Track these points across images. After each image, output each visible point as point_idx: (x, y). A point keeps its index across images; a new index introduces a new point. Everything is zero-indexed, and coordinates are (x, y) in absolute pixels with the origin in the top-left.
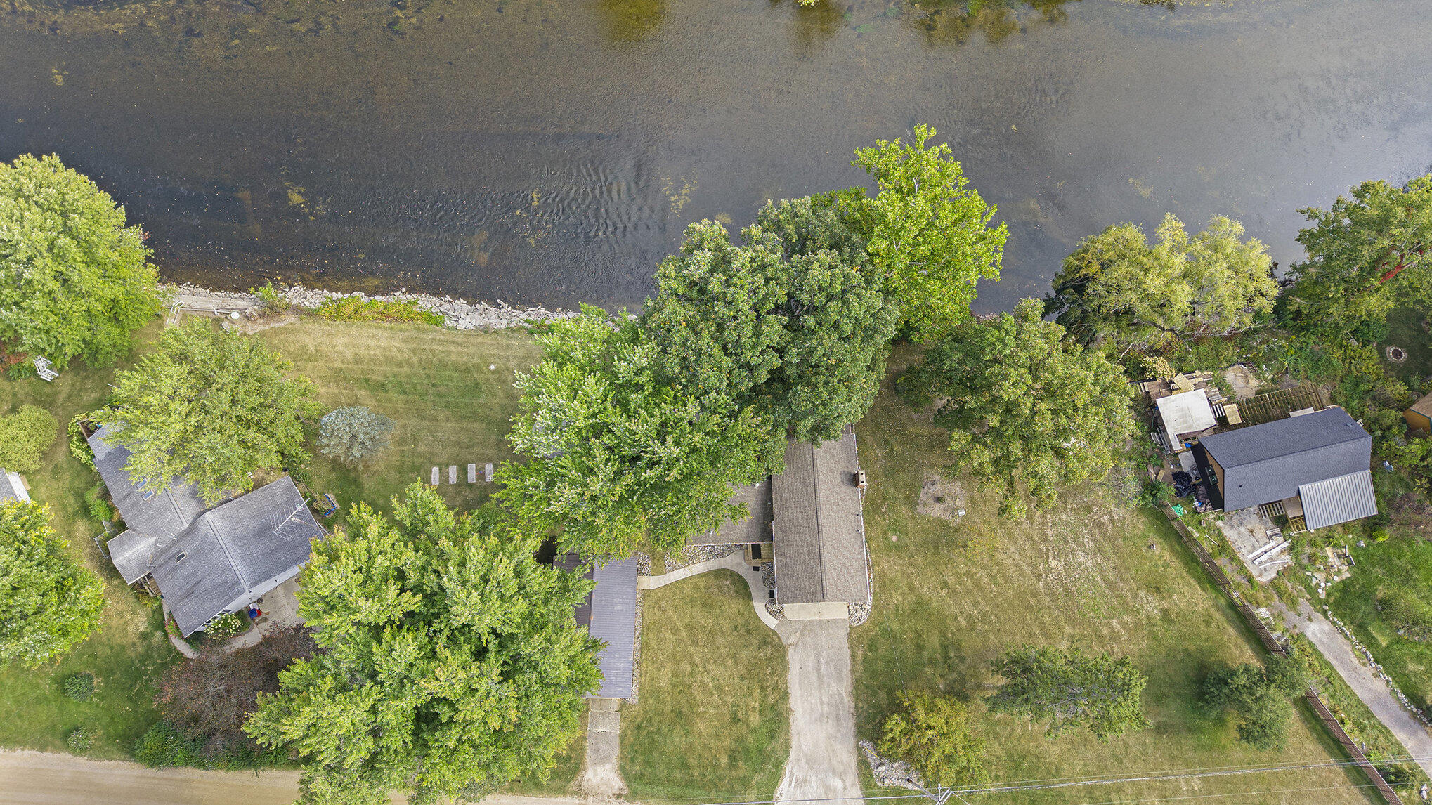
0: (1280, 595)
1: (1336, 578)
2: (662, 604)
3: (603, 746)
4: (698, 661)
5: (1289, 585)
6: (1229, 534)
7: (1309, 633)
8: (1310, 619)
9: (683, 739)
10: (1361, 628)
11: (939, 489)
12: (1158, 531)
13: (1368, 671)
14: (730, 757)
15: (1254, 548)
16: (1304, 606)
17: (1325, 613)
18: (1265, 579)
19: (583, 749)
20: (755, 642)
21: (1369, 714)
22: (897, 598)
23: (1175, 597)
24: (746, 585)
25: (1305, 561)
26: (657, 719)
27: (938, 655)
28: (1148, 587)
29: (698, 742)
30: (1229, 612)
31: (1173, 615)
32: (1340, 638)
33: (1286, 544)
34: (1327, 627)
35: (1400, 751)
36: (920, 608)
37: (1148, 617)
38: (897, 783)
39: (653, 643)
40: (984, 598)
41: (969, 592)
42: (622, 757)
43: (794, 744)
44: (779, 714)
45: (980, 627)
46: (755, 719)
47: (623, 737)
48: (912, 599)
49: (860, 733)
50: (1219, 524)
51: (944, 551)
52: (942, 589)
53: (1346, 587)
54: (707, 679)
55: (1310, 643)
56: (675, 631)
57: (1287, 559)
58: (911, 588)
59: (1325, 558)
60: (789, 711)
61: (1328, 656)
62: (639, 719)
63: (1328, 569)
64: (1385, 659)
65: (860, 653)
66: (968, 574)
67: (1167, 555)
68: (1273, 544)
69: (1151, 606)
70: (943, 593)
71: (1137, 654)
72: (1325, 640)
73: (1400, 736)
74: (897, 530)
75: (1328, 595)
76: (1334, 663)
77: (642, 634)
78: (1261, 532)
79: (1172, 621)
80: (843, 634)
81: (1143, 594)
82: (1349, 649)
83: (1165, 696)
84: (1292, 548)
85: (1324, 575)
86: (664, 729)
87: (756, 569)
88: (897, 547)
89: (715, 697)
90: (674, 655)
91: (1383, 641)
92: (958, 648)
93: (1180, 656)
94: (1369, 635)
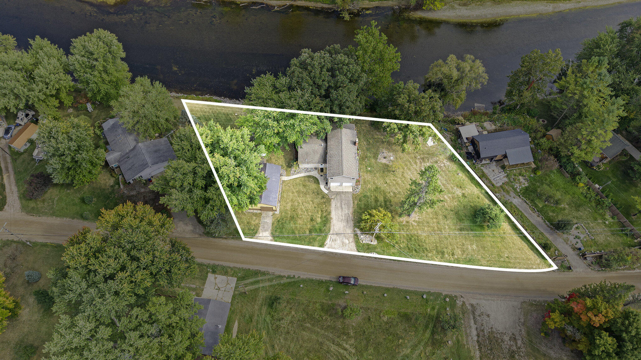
0: (503, 190)
1: (523, 186)
2: (289, 185)
3: (266, 226)
4: (300, 202)
5: (507, 187)
6: (485, 170)
7: (514, 202)
8: (514, 198)
9: (294, 225)
10: (532, 201)
11: (385, 155)
12: (461, 169)
13: (535, 215)
14: (310, 231)
15: (494, 176)
16: (512, 194)
17: (519, 196)
18: (499, 185)
19: (259, 227)
20: (320, 197)
21: (536, 229)
22: (369, 186)
23: (467, 189)
24: (318, 180)
25: (512, 180)
26: (285, 219)
27: (383, 204)
28: (457, 186)
29: (298, 226)
30: (486, 195)
31: (466, 195)
32: (525, 204)
33: (506, 175)
34: (520, 200)
35: (548, 239)
36: (377, 189)
37: (457, 195)
38: (367, 242)
39: (285, 196)
40: (399, 187)
41: (394, 185)
42: (272, 230)
43: (332, 228)
44: (327, 219)
45: (398, 196)
46: (319, 220)
47: (273, 224)
48: (374, 187)
49: (355, 226)
50: (482, 168)
51: (386, 173)
53: (527, 189)
54: (303, 207)
55: (514, 205)
56: (293, 193)
57: (506, 179)
58: (374, 183)
59: (519, 180)
60: (331, 218)
61: (520, 209)
62: (279, 219)
63: (520, 183)
64: (541, 211)
65: (356, 202)
66: (394, 180)
67: (464, 177)
68: (501, 174)
69: (459, 192)
70: (385, 185)
71: (453, 206)
72: (520, 204)
73: (547, 235)
74: (370, 166)
75: (521, 191)
76: (523, 211)
77: (281, 193)
78: (496, 171)
79: (466, 197)
80: (350, 196)
81: (455, 188)
82: (528, 208)
83: (463, 220)
84: (507, 176)
85: (519, 185)
86: (287, 222)
87: (321, 176)
88: (370, 171)
89: (306, 213)
90: (292, 200)
91: (540, 206)
92: (390, 201)
93: (469, 207)
94: (535, 203)
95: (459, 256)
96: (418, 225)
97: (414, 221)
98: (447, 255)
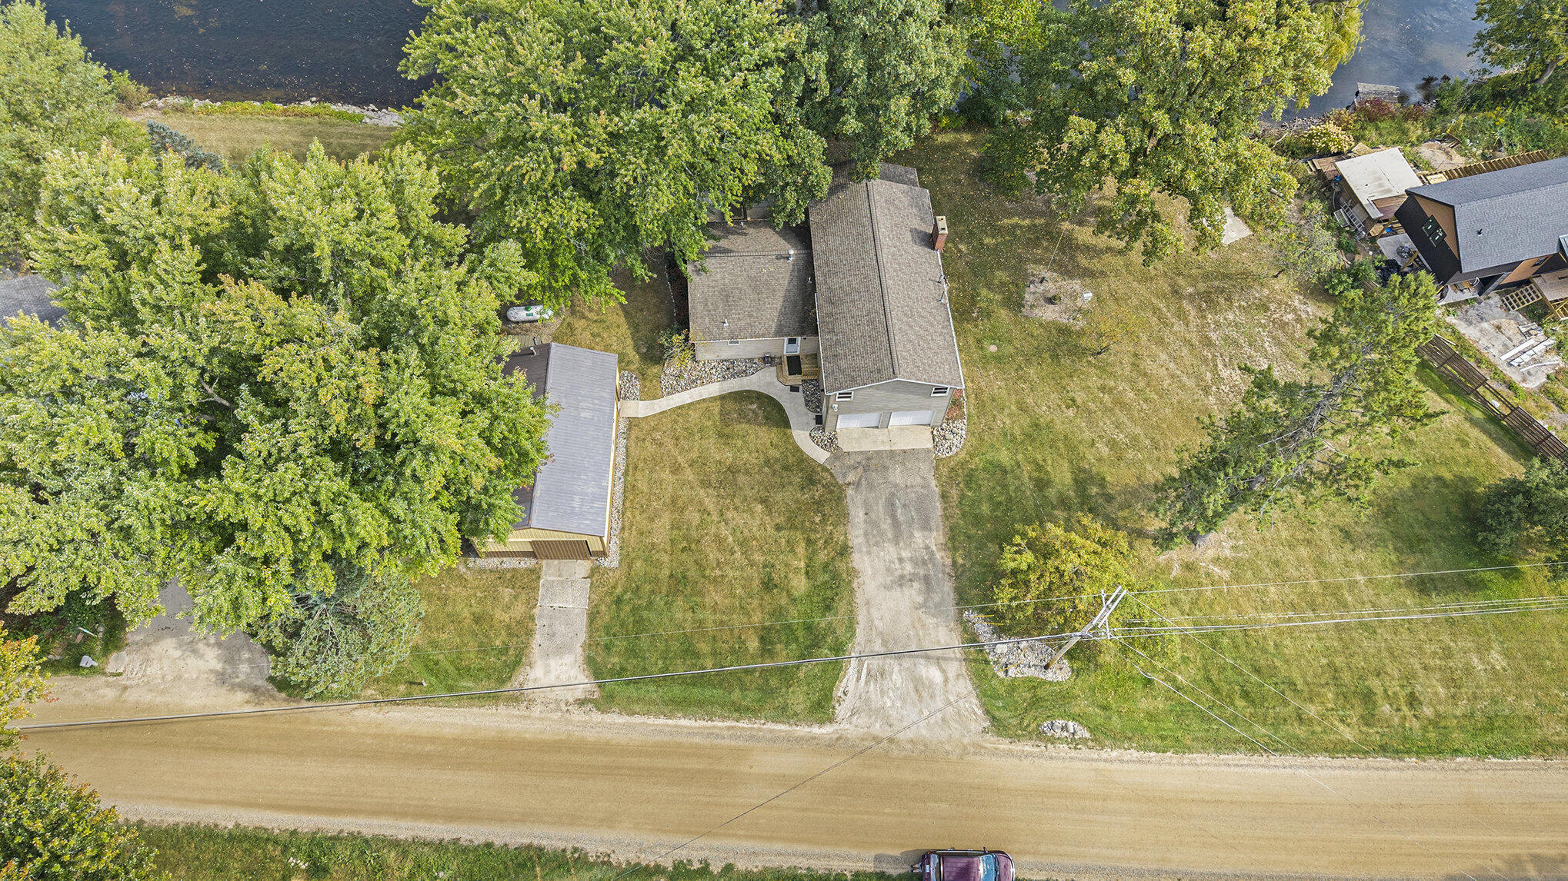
0: (1558, 404)
2: (657, 435)
3: (560, 628)
4: (711, 507)
6: (1468, 331)
9: (689, 615)
11: (1050, 288)
14: (762, 639)
15: (1506, 348)
18: (1533, 384)
19: (530, 633)
20: (797, 480)
22: (1004, 420)
24: (780, 409)
26: (647, 587)
27: (1072, 493)
29: (708, 616)
30: (1491, 427)
33: (1552, 341)
36: (1037, 432)
38: (1028, 673)
39: (642, 485)
40: (1131, 418)
41: (1107, 410)
42: (588, 646)
43: (861, 617)
44: (835, 576)
45: (1130, 454)
46: (800, 584)
47: (593, 616)
48: (1025, 421)
49: (962, 599)
50: (1451, 320)
51: (1066, 361)
52: (1068, 407)
54: (724, 531)
56: (676, 469)
57: (1557, 360)
58: (1023, 408)
60: (853, 572)
62: (619, 590)
65: (954, 493)
66: (1103, 389)
68: (1532, 342)
70: (1071, 413)
74: (996, 338)
77: (626, 474)
78: (1510, 326)
80: (926, 469)
83: (1421, 540)
84: (1560, 346)
86: (659, 601)
87: (794, 389)
88: (998, 359)
89: (738, 555)
90: (674, 502)
92: (1102, 483)
93: (1433, 487)
95: (1441, 709)
96: (1237, 578)
97: (1216, 560)
98: (1386, 708)
